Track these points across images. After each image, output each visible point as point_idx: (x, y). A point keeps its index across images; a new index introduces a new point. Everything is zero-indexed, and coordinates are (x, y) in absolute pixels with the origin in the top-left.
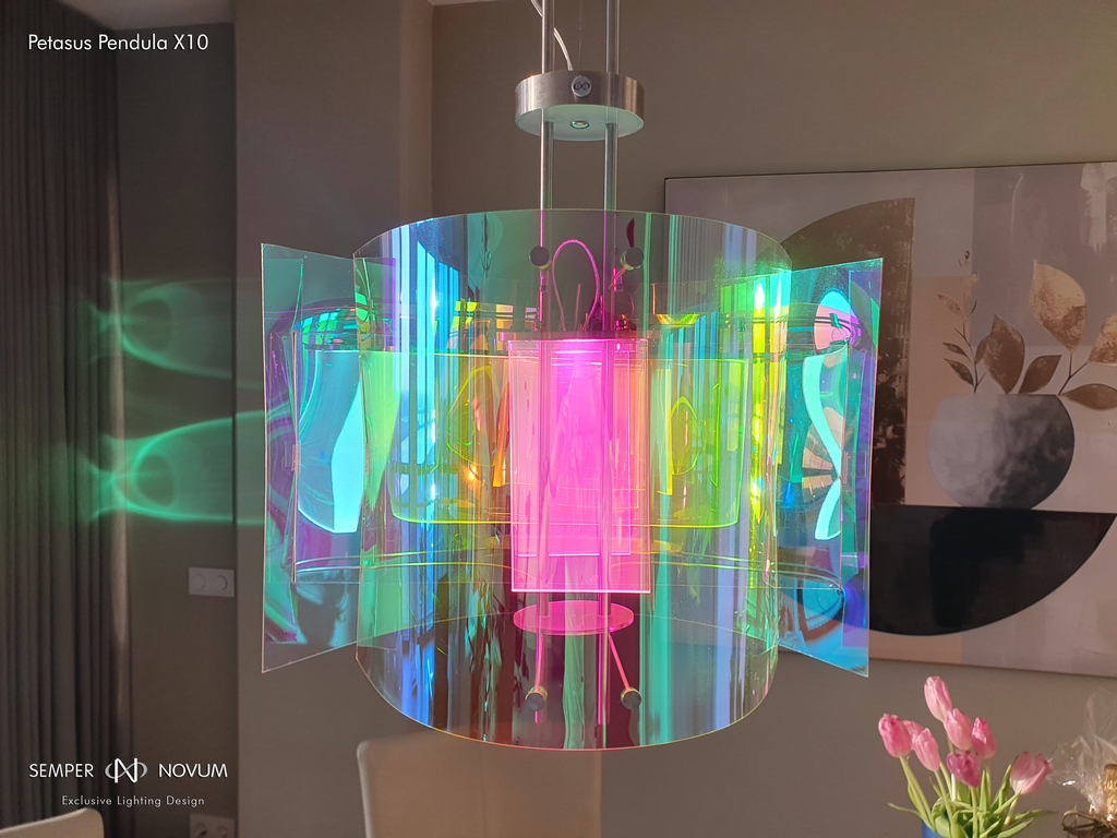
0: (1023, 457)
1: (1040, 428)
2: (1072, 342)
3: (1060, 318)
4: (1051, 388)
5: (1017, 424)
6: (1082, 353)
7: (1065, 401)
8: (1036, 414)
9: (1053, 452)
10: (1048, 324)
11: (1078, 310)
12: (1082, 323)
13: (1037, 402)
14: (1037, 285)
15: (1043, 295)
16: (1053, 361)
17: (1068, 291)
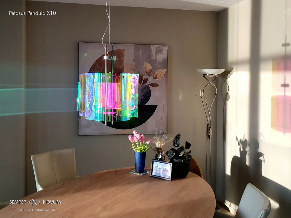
0: (143, 96)
1: (145, 91)
2: (150, 75)
3: (148, 71)
4: (147, 84)
5: (142, 90)
6: (152, 77)
7: (149, 86)
8: (145, 88)
9: (148, 95)
10: (146, 72)
11: (151, 70)
12: (152, 72)
13: (145, 86)
14: (145, 66)
15: (145, 67)
16: (147, 79)
17: (149, 67)
